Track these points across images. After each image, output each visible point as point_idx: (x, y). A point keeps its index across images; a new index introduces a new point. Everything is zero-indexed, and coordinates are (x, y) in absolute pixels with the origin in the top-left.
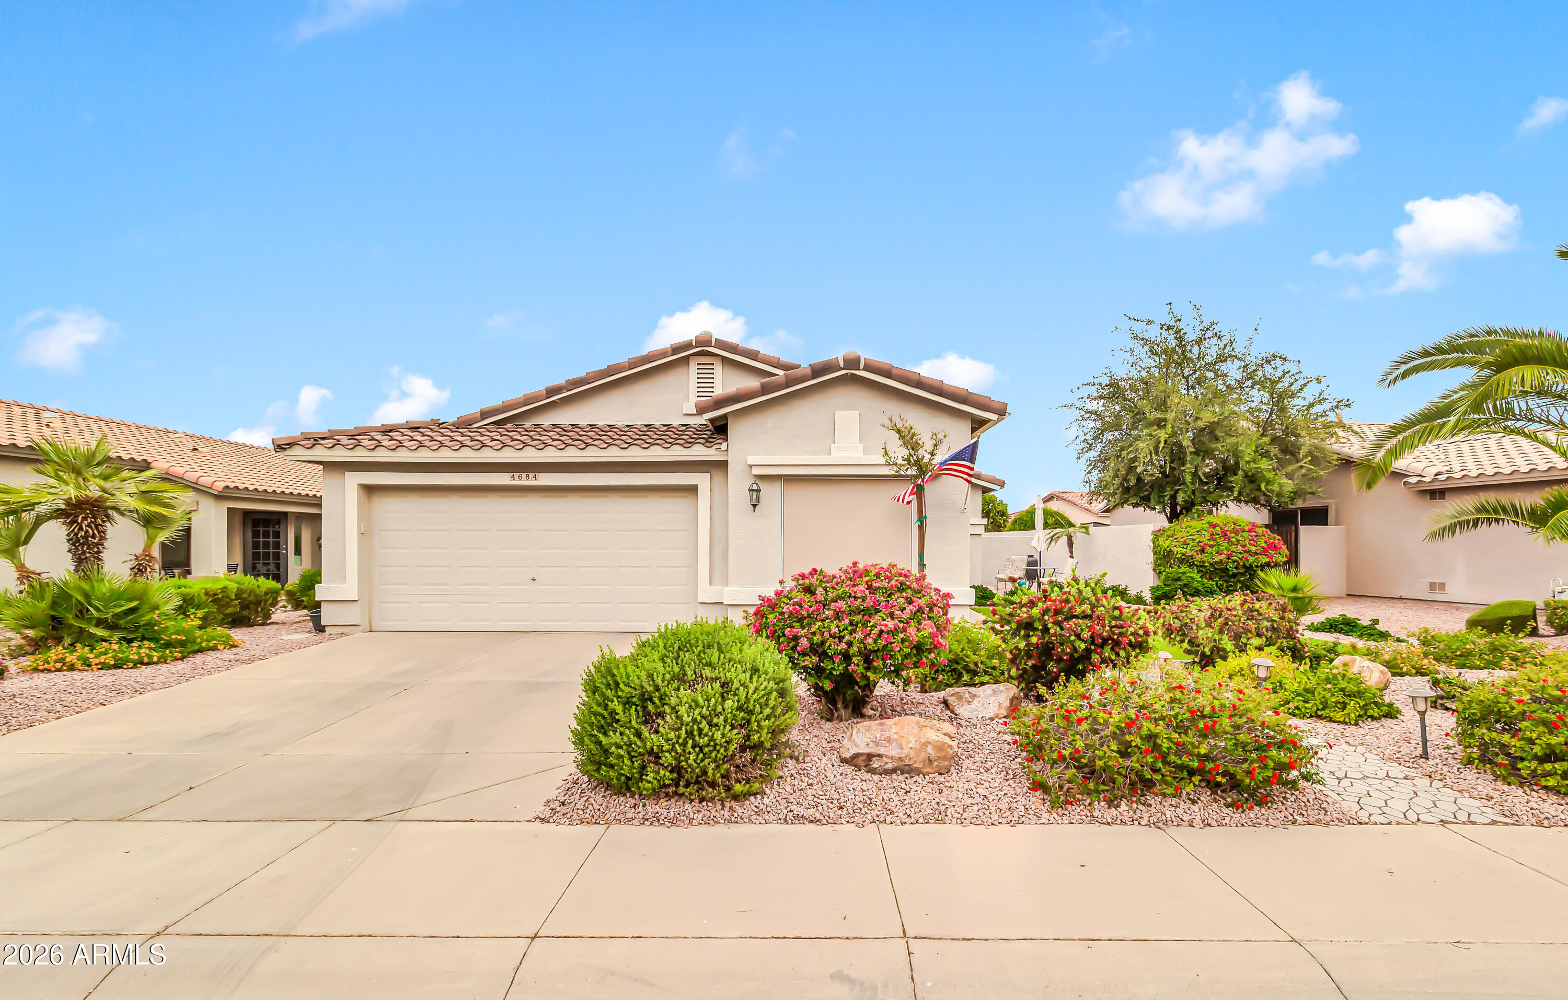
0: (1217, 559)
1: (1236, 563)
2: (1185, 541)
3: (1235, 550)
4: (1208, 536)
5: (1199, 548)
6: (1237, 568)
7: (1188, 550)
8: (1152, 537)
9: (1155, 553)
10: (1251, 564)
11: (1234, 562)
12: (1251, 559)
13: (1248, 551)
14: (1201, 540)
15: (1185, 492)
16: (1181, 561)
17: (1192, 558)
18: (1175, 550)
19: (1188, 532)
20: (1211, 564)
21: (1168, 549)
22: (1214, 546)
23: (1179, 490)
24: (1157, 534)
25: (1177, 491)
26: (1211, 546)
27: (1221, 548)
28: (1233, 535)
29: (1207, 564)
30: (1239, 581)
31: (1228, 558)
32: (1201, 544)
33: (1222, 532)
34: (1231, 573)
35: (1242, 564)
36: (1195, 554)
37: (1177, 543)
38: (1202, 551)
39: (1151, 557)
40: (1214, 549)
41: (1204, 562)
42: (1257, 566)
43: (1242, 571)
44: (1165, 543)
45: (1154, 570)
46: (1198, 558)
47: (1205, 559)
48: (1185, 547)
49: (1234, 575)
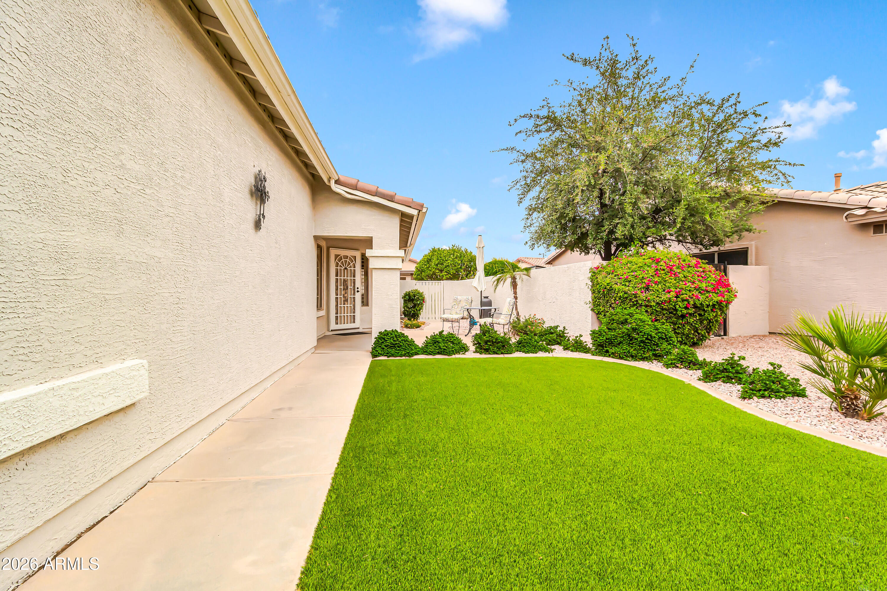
0: (665, 297)
1: (686, 303)
2: (627, 277)
3: (684, 286)
4: (651, 271)
5: (644, 285)
6: (686, 308)
7: (631, 288)
8: (590, 275)
9: (593, 292)
10: (701, 304)
11: (683, 300)
12: (702, 297)
13: (697, 288)
14: (645, 276)
15: (625, 225)
16: (624, 300)
17: (636, 297)
18: (616, 287)
19: (629, 268)
20: (657, 303)
21: (608, 287)
22: (660, 282)
23: (618, 223)
24: (595, 273)
25: (616, 226)
26: (656, 283)
27: (667, 284)
28: (679, 271)
29: (653, 304)
30: (688, 323)
31: (677, 297)
32: (646, 281)
33: (668, 267)
34: (680, 313)
35: (692, 303)
36: (639, 292)
37: (619, 281)
38: (647, 289)
39: (589, 297)
40: (660, 286)
41: (649, 301)
42: (708, 306)
43: (692, 311)
44: (605, 280)
45: (593, 310)
46: (643, 296)
47: (651, 298)
48: (627, 284)
49: (683, 316)
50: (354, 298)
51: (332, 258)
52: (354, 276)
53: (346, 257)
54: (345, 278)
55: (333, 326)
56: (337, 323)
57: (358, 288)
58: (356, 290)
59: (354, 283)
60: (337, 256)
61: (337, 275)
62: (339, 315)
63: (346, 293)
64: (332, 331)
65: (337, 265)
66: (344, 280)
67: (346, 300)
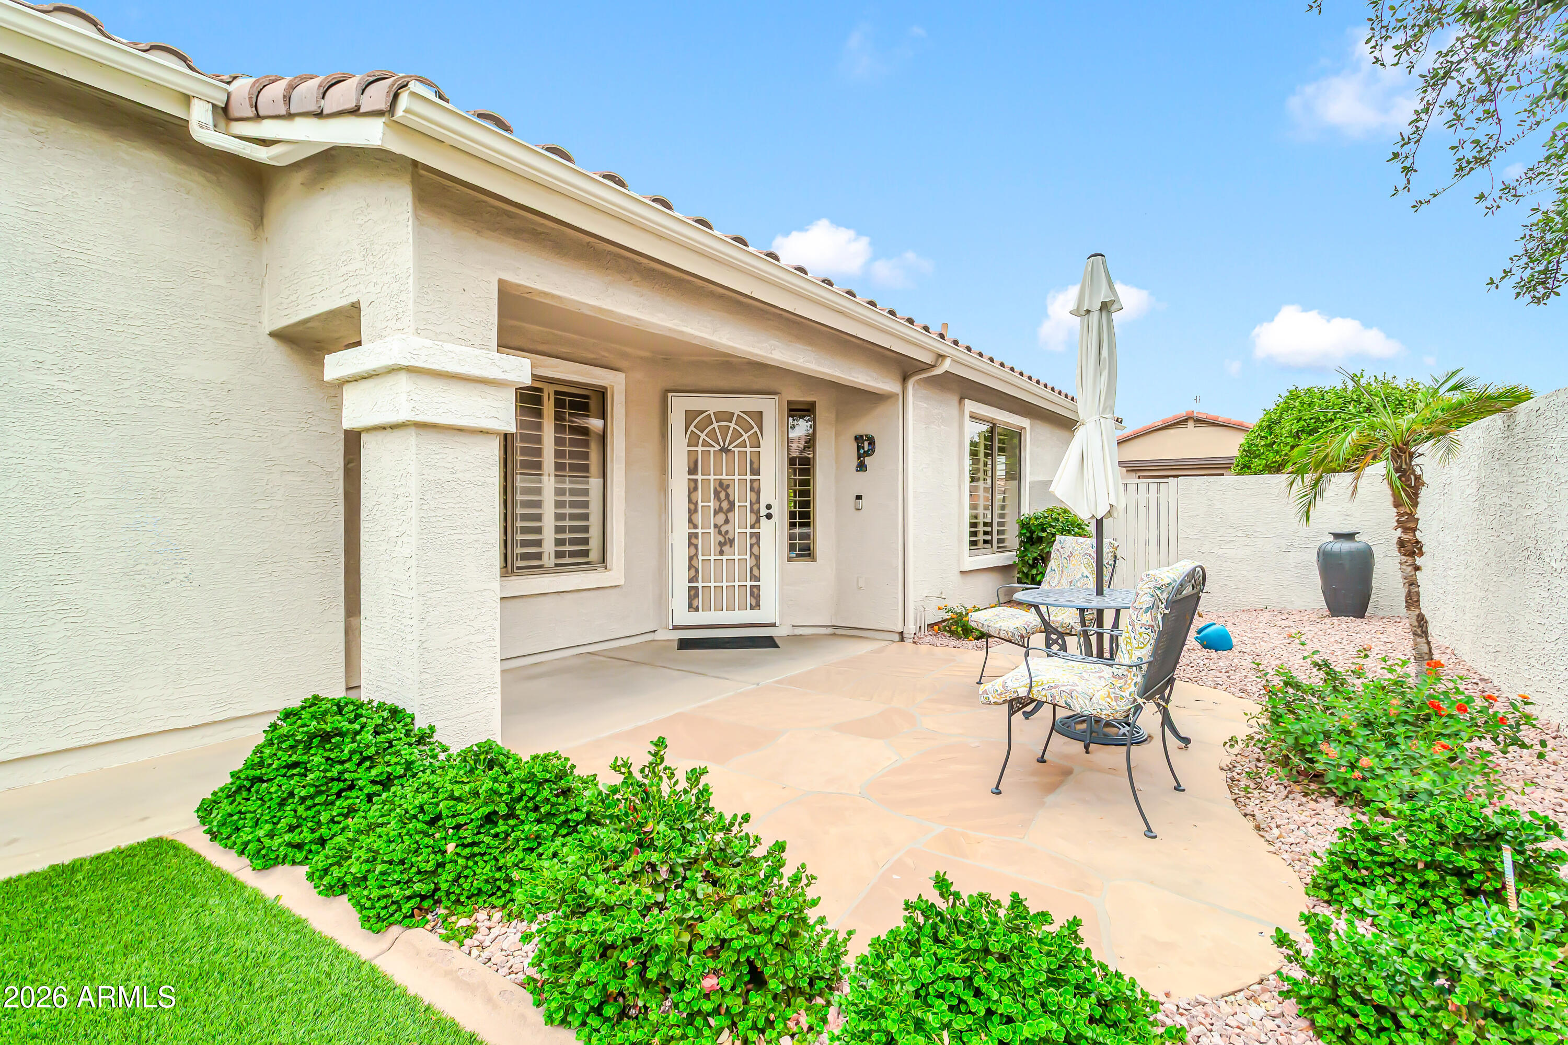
50: (757, 536)
51: (677, 420)
52: (756, 471)
53: (729, 416)
54: (724, 477)
55: (683, 616)
56: (692, 607)
57: (769, 507)
58: (764, 512)
59: (756, 491)
60: (691, 416)
61: (693, 470)
62: (700, 585)
63: (727, 521)
64: (675, 628)
65: (693, 441)
66: (721, 483)
67: (726, 542)
